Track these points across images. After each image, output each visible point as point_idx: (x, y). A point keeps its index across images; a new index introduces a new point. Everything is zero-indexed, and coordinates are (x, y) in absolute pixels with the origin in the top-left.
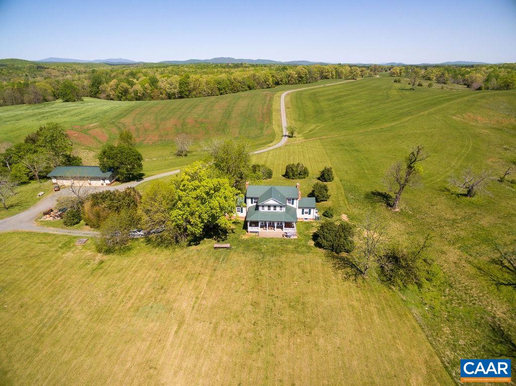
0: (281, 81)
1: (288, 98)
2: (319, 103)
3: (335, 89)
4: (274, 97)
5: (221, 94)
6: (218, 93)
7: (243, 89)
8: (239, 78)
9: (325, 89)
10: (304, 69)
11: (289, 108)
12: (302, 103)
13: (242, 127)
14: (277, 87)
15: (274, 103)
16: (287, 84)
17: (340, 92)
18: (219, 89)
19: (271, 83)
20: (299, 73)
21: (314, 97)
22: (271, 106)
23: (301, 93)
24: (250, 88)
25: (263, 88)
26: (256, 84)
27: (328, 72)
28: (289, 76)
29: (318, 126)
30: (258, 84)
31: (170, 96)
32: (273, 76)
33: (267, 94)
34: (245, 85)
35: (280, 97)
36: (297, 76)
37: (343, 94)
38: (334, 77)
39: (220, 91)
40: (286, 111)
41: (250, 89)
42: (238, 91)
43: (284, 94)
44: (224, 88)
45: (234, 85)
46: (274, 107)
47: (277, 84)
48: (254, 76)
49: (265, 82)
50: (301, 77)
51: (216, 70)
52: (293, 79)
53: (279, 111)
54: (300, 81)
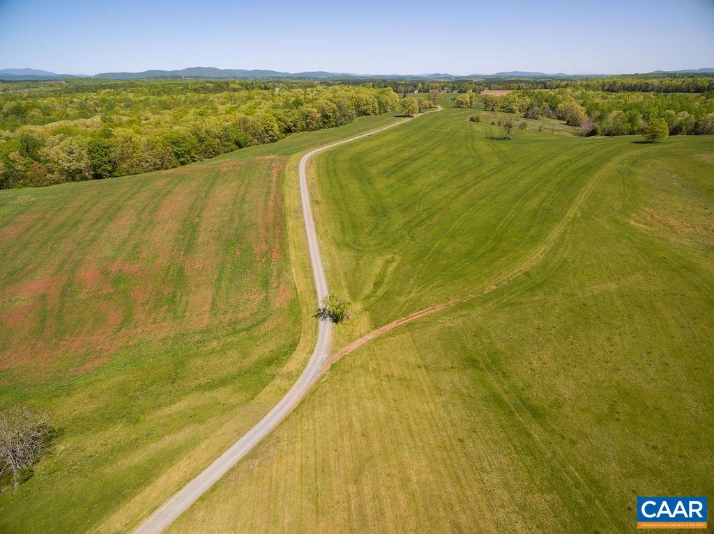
0: (294, 126)
1: (313, 171)
2: (370, 184)
3: (390, 143)
4: (286, 172)
5: (183, 163)
6: (175, 161)
7: (226, 149)
8: (216, 130)
9: (372, 144)
10: (329, 103)
11: (317, 202)
12: (341, 187)
13: (219, 280)
14: (289, 138)
15: (287, 189)
16: (304, 130)
17: (400, 151)
18: (178, 155)
19: (278, 133)
20: (322, 111)
21: (358, 165)
22: (282, 200)
23: (333, 154)
24: (239, 145)
25: (264, 142)
26: (250, 137)
27: (368, 104)
28: (308, 116)
29: (388, 262)
30: (254, 135)
31: (72, 176)
32: (279, 119)
33: (272, 161)
34: (229, 140)
35: (296, 168)
36: (319, 115)
37: (406, 155)
38: (377, 111)
39: (179, 158)
40: (313, 212)
41: (240, 147)
42: (217, 154)
43: (304, 159)
44: (189, 152)
45: (206, 143)
46: (289, 201)
47: (288, 130)
48: (245, 121)
49: (267, 131)
50: (327, 117)
51: (183, 98)
52: (313, 122)
53: (299, 211)
54: (325, 123)
